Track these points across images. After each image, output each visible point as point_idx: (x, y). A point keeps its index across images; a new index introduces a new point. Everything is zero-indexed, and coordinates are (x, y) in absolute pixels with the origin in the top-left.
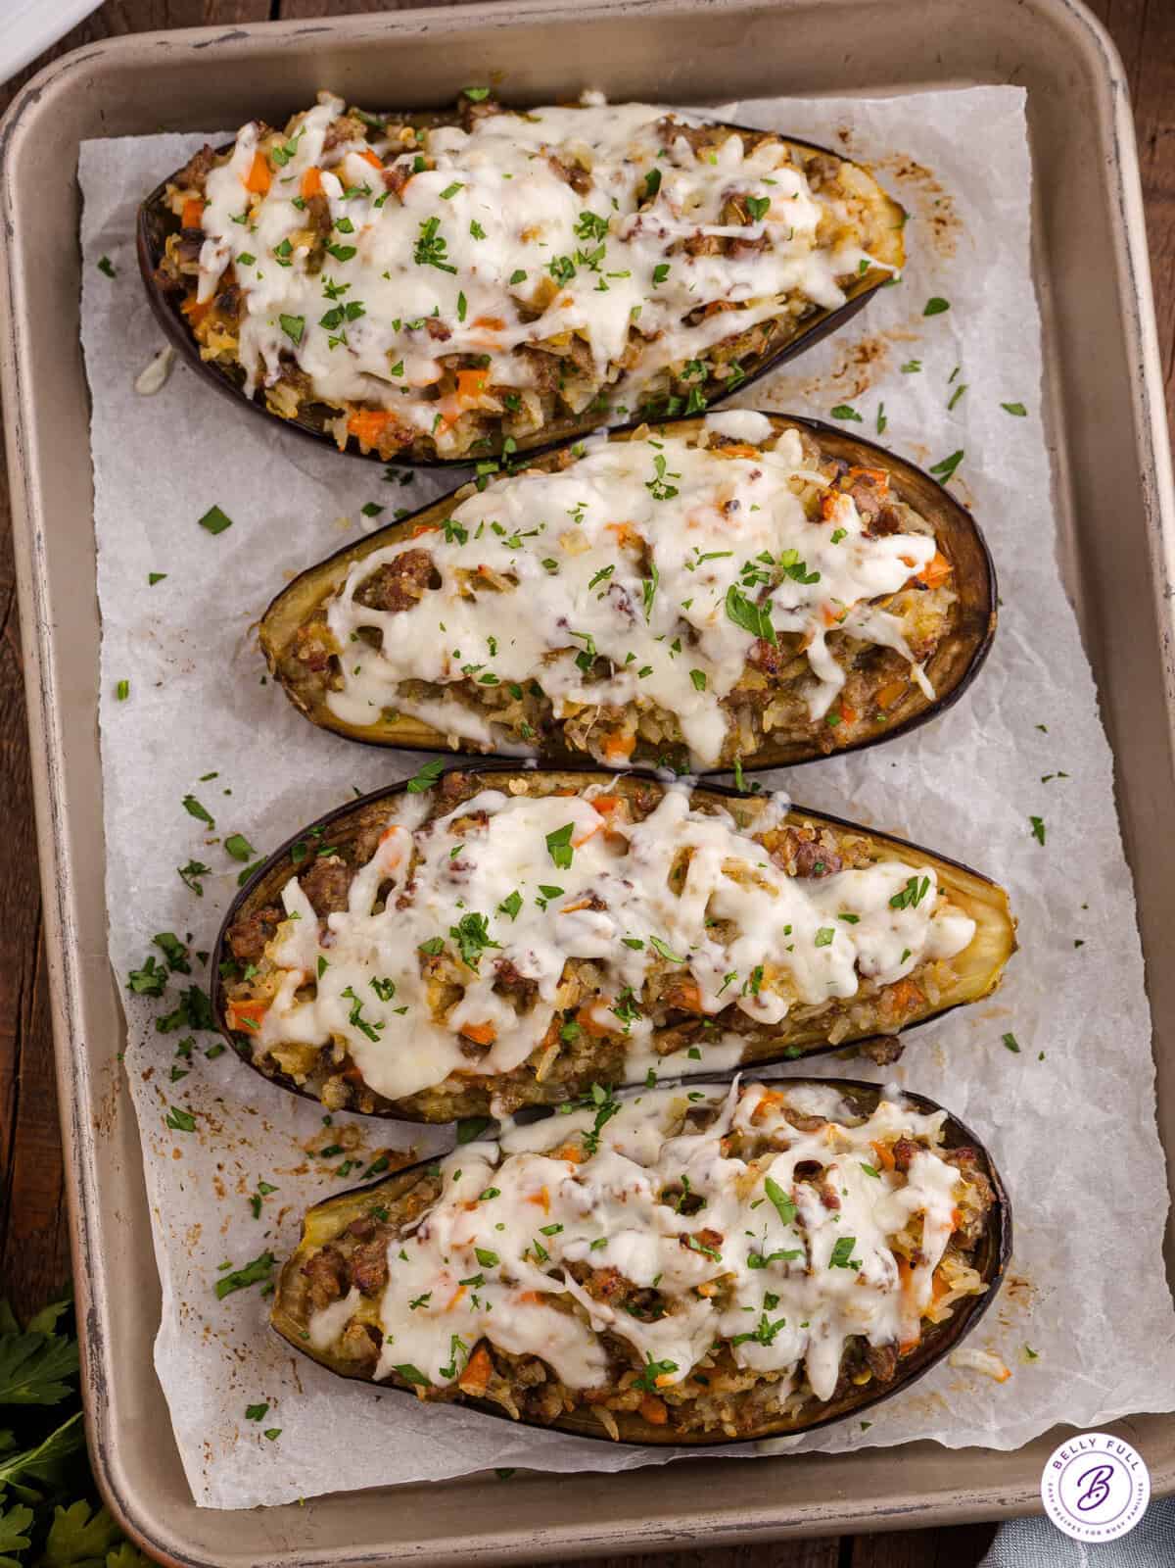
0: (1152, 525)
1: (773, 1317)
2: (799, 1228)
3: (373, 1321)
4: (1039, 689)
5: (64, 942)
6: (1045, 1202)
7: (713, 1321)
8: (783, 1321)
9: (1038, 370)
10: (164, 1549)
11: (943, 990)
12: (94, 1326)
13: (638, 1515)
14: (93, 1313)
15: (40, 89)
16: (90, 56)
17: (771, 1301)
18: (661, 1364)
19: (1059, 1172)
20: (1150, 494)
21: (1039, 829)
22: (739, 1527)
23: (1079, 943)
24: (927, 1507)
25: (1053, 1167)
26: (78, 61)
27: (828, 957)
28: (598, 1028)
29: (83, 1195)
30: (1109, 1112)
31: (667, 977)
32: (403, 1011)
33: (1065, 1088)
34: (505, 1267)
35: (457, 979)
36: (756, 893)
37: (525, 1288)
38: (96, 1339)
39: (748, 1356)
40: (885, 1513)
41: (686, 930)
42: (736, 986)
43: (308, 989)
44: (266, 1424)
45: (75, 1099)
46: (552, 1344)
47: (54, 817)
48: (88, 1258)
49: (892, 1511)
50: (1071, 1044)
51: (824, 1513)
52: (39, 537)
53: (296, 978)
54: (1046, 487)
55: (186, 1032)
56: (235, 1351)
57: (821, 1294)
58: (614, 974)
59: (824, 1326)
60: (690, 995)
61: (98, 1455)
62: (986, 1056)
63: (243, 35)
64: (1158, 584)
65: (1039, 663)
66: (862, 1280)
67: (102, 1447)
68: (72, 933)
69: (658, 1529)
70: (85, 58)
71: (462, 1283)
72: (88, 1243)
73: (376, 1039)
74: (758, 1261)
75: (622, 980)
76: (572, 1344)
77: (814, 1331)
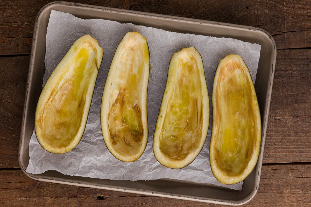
0: (164, 193)
4: (147, 172)
5: (138, 14)
9: (196, 182)
10: (43, 9)
12: (79, 6)
13: (32, 80)
14: (81, 6)
15: (271, 39)
16: (275, 48)
20: (169, 194)
22: (27, 95)
24: (24, 124)
25: (74, 159)
26: (274, 46)
29: (99, 8)
30: (81, 169)
33: (86, 163)
38: (77, 6)
40: (24, 117)
45: (113, 10)
47: (157, 16)
48: (89, 7)
49: (24, 118)
51: (26, 108)
52: (201, 23)
54: (178, 179)
61: (59, 2)
63: (273, 72)
64: (155, 192)
65: (151, 173)
67: (60, 3)
68: (139, 15)
69: (30, 83)
70: (274, 47)
72: (91, 7)
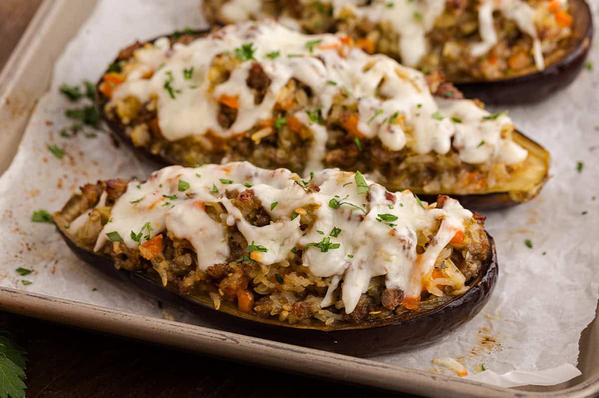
1: (333, 241)
2: (366, 203)
3: (106, 213)
6: (520, 311)
7: (297, 235)
8: (339, 245)
11: (497, 181)
17: (336, 232)
18: (258, 247)
19: (534, 299)
21: (580, 167)
23: (584, 213)
27: (437, 125)
28: (296, 121)
31: (345, 108)
32: (193, 87)
34: (191, 190)
35: (228, 67)
36: (409, 86)
37: (197, 199)
39: (311, 258)
41: (363, 89)
42: (380, 119)
43: (148, 76)
44: (26, 278)
46: (201, 233)
50: (563, 253)
53: (146, 69)
55: (79, 122)
56: (27, 244)
57: (366, 234)
58: (315, 100)
59: (362, 262)
60: (352, 118)
62: (512, 246)
66: (393, 234)
71: (164, 196)
73: (173, 97)
74: (335, 205)
75: (320, 103)
76: (213, 237)
77: (355, 263)
